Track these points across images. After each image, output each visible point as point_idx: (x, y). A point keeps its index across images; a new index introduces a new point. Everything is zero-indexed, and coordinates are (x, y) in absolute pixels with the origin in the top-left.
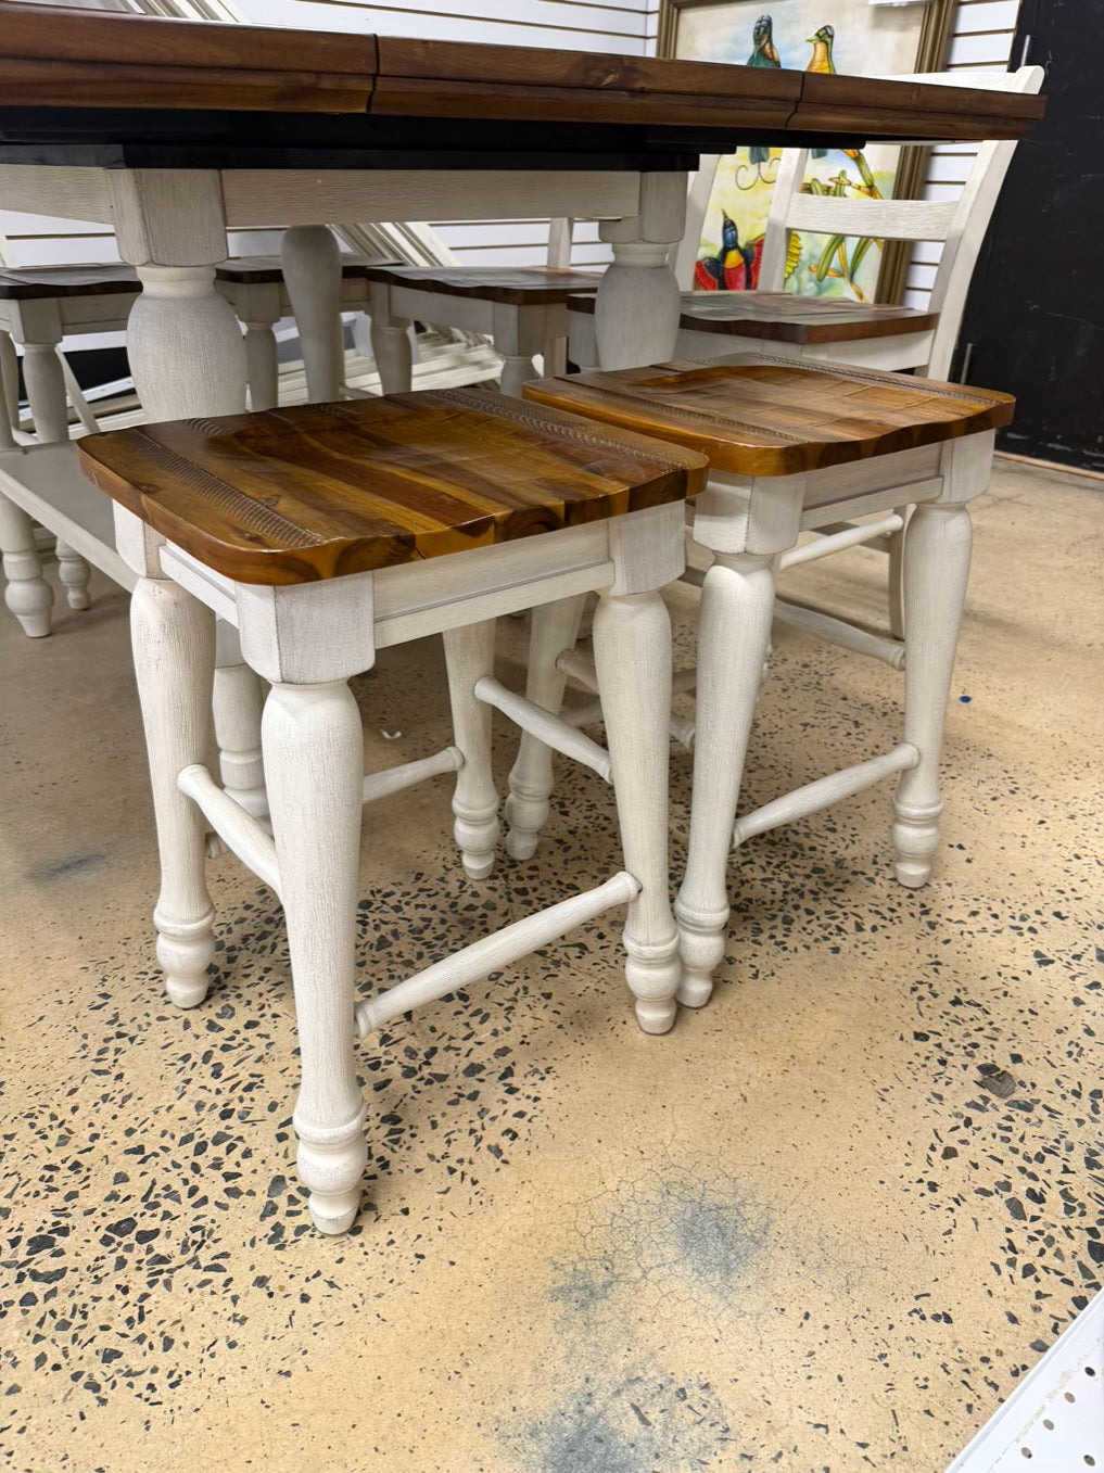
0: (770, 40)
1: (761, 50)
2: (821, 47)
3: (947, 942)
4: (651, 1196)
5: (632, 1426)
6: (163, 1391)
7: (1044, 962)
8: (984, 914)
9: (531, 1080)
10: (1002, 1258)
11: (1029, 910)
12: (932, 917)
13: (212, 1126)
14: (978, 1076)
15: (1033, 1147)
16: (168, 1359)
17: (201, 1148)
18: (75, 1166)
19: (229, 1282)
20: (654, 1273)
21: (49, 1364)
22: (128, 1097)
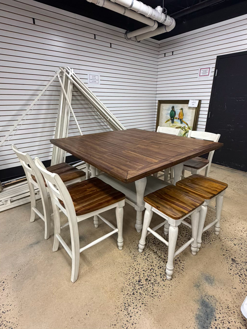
0: (174, 109)
1: (173, 110)
2: (181, 110)
3: (223, 242)
4: (200, 275)
5: (208, 300)
6: (160, 297)
7: (235, 245)
8: (226, 239)
9: (183, 261)
10: (240, 282)
11: (232, 238)
12: (221, 239)
13: (151, 268)
14: (231, 260)
15: (240, 269)
16: (158, 294)
17: (150, 270)
18: (138, 272)
19: (161, 285)
20: (204, 284)
21: (147, 295)
22: (140, 264)
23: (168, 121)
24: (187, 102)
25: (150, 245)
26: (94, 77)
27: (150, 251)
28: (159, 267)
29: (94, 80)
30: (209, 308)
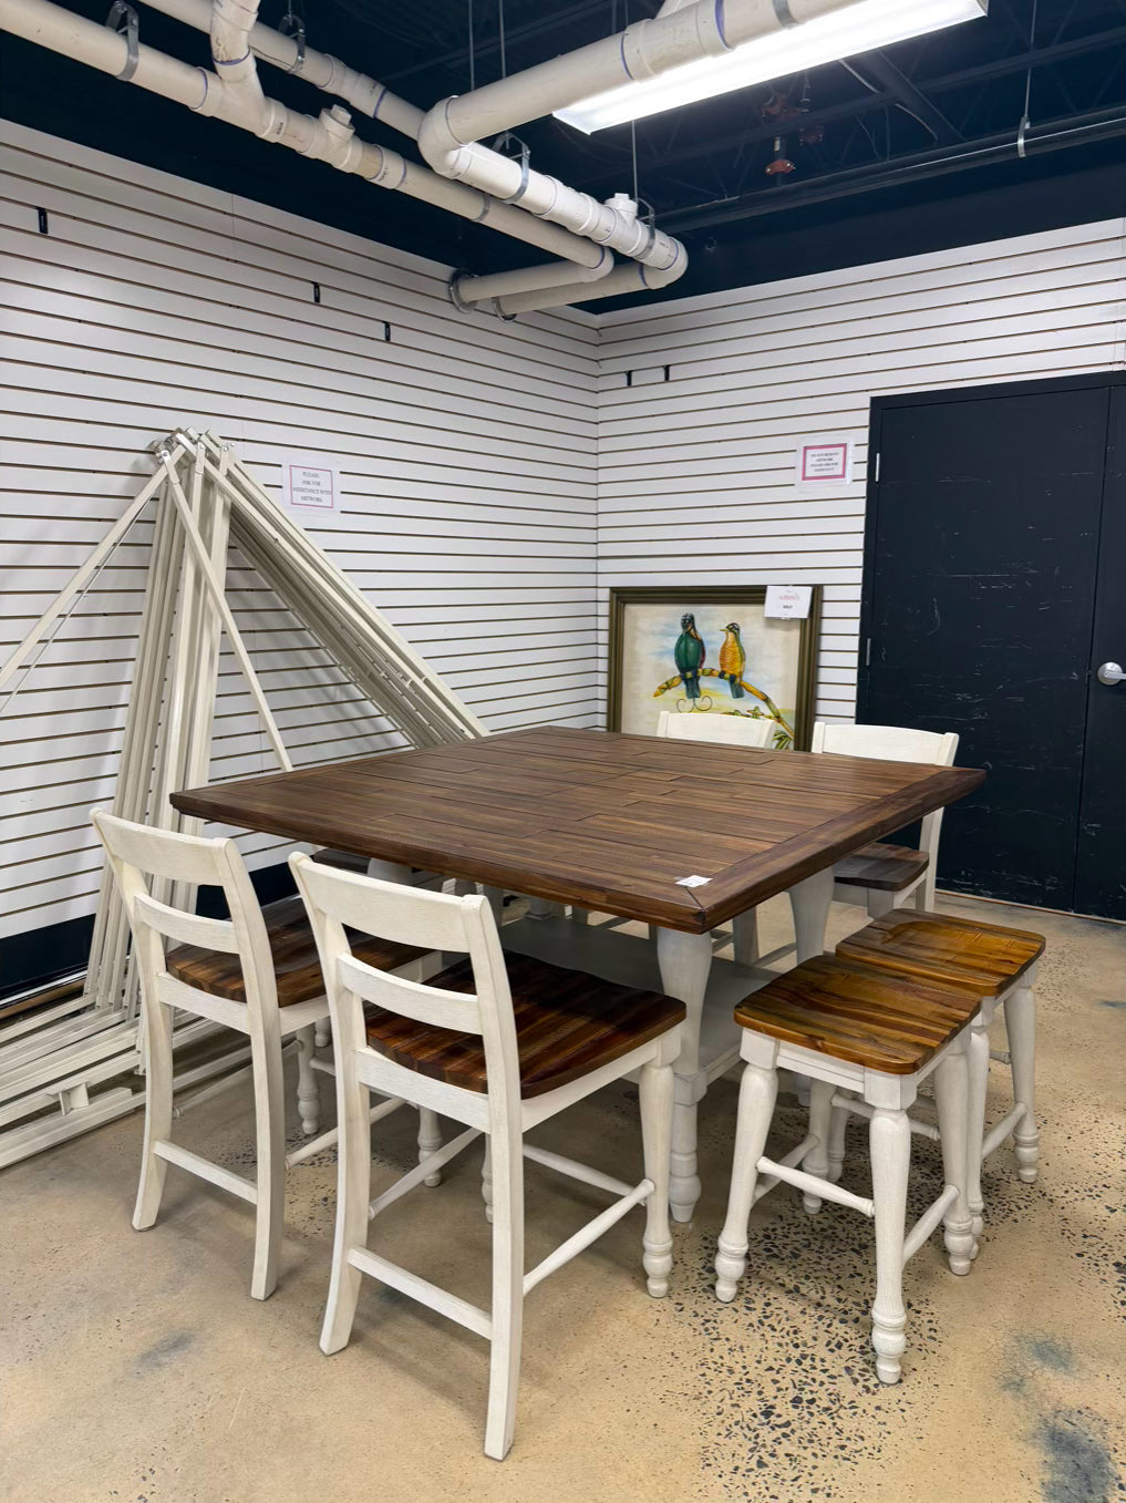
0: (694, 627)
1: (688, 633)
2: (731, 635)
3: (1063, 1208)
4: (1013, 1343)
5: (1070, 1427)
6: (876, 1454)
8: (1071, 1192)
9: (924, 1305)
11: (1091, 1186)
12: (1048, 1197)
13: (796, 1353)
14: (1115, 1268)
16: (867, 1443)
17: (799, 1362)
18: (748, 1381)
19: (864, 1411)
20: (1036, 1373)
21: (820, 1456)
22: (741, 1348)
23: (668, 686)
24: (755, 595)
25: (758, 1267)
26: (311, 479)
27: (768, 1289)
28: (829, 1343)
29: (312, 491)
30: (1084, 1451)
